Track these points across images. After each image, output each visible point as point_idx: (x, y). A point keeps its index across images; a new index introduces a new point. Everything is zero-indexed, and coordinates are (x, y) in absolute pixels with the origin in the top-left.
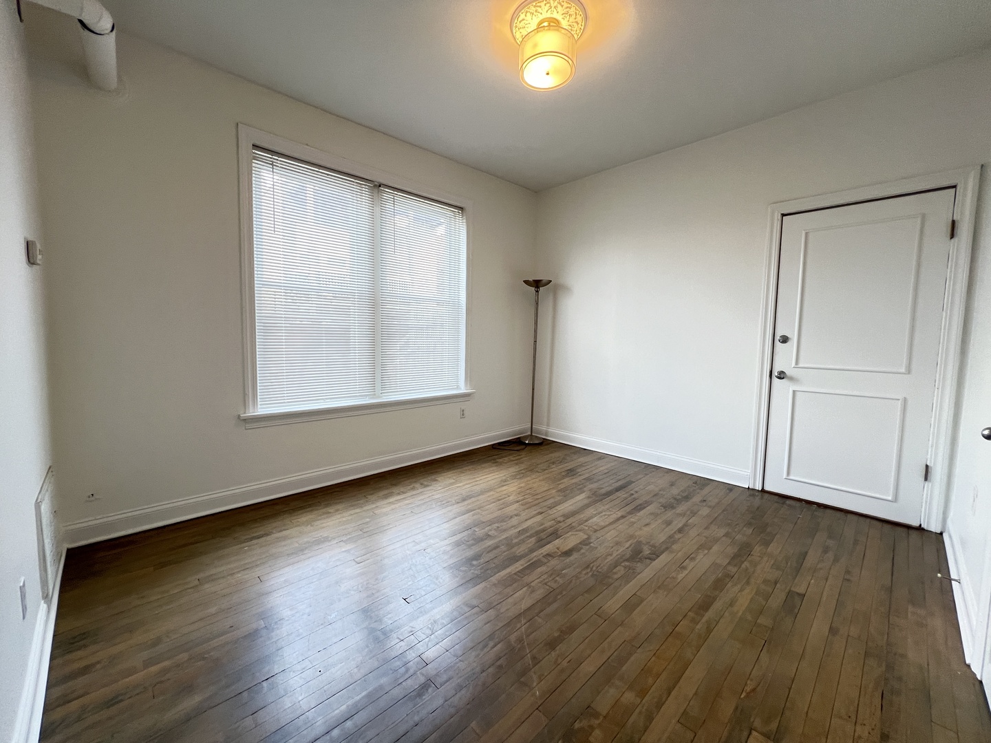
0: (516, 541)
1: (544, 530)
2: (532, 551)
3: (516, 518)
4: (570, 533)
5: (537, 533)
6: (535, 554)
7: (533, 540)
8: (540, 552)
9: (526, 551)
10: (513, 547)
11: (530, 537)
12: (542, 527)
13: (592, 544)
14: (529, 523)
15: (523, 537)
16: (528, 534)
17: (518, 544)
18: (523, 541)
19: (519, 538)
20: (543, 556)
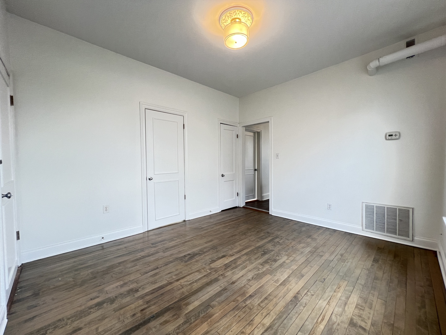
0: (247, 262)
1: (233, 269)
2: (239, 258)
3: (249, 278)
4: (219, 267)
5: (236, 267)
6: (238, 256)
7: (239, 263)
8: (236, 257)
9: (242, 258)
10: (248, 259)
11: (240, 265)
12: (234, 271)
13: (211, 260)
14: (241, 274)
15: (244, 264)
16: (241, 266)
17: (246, 261)
18: (244, 262)
19: (246, 263)
20: (234, 255)
